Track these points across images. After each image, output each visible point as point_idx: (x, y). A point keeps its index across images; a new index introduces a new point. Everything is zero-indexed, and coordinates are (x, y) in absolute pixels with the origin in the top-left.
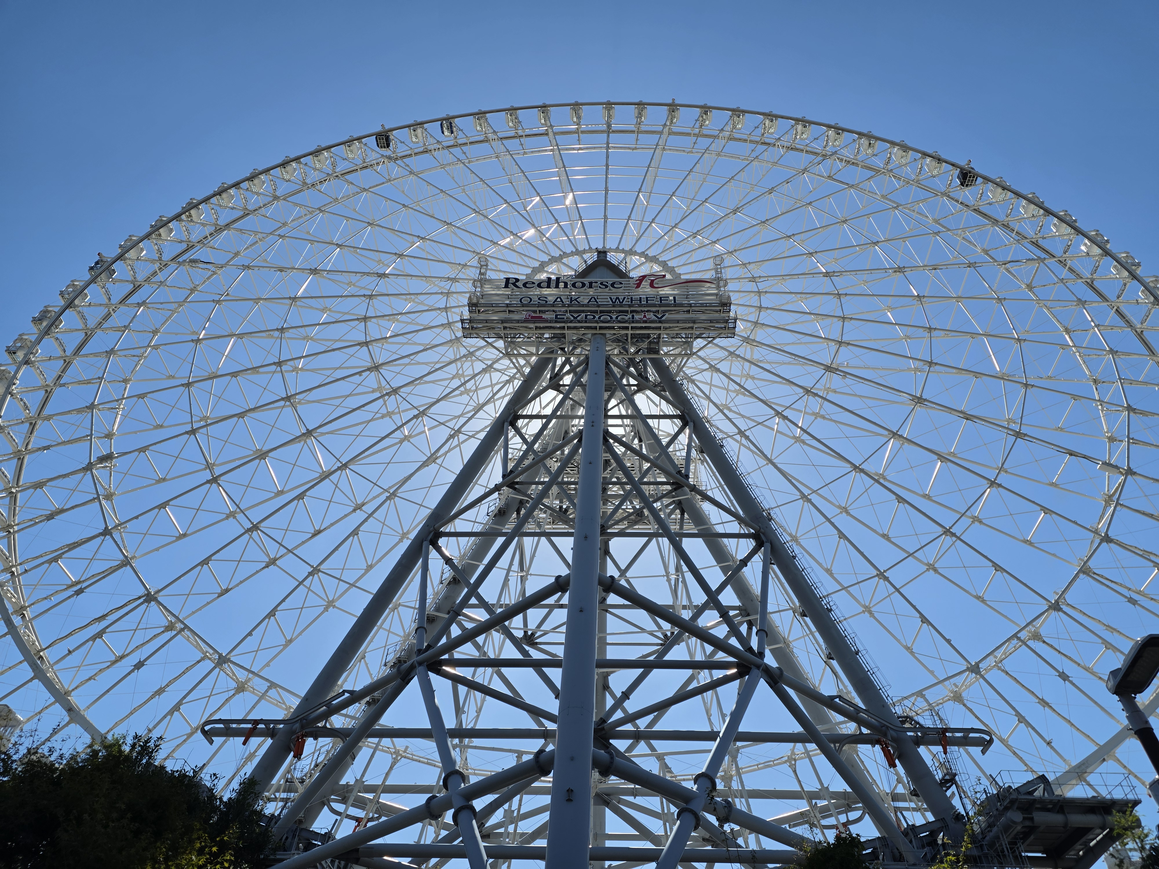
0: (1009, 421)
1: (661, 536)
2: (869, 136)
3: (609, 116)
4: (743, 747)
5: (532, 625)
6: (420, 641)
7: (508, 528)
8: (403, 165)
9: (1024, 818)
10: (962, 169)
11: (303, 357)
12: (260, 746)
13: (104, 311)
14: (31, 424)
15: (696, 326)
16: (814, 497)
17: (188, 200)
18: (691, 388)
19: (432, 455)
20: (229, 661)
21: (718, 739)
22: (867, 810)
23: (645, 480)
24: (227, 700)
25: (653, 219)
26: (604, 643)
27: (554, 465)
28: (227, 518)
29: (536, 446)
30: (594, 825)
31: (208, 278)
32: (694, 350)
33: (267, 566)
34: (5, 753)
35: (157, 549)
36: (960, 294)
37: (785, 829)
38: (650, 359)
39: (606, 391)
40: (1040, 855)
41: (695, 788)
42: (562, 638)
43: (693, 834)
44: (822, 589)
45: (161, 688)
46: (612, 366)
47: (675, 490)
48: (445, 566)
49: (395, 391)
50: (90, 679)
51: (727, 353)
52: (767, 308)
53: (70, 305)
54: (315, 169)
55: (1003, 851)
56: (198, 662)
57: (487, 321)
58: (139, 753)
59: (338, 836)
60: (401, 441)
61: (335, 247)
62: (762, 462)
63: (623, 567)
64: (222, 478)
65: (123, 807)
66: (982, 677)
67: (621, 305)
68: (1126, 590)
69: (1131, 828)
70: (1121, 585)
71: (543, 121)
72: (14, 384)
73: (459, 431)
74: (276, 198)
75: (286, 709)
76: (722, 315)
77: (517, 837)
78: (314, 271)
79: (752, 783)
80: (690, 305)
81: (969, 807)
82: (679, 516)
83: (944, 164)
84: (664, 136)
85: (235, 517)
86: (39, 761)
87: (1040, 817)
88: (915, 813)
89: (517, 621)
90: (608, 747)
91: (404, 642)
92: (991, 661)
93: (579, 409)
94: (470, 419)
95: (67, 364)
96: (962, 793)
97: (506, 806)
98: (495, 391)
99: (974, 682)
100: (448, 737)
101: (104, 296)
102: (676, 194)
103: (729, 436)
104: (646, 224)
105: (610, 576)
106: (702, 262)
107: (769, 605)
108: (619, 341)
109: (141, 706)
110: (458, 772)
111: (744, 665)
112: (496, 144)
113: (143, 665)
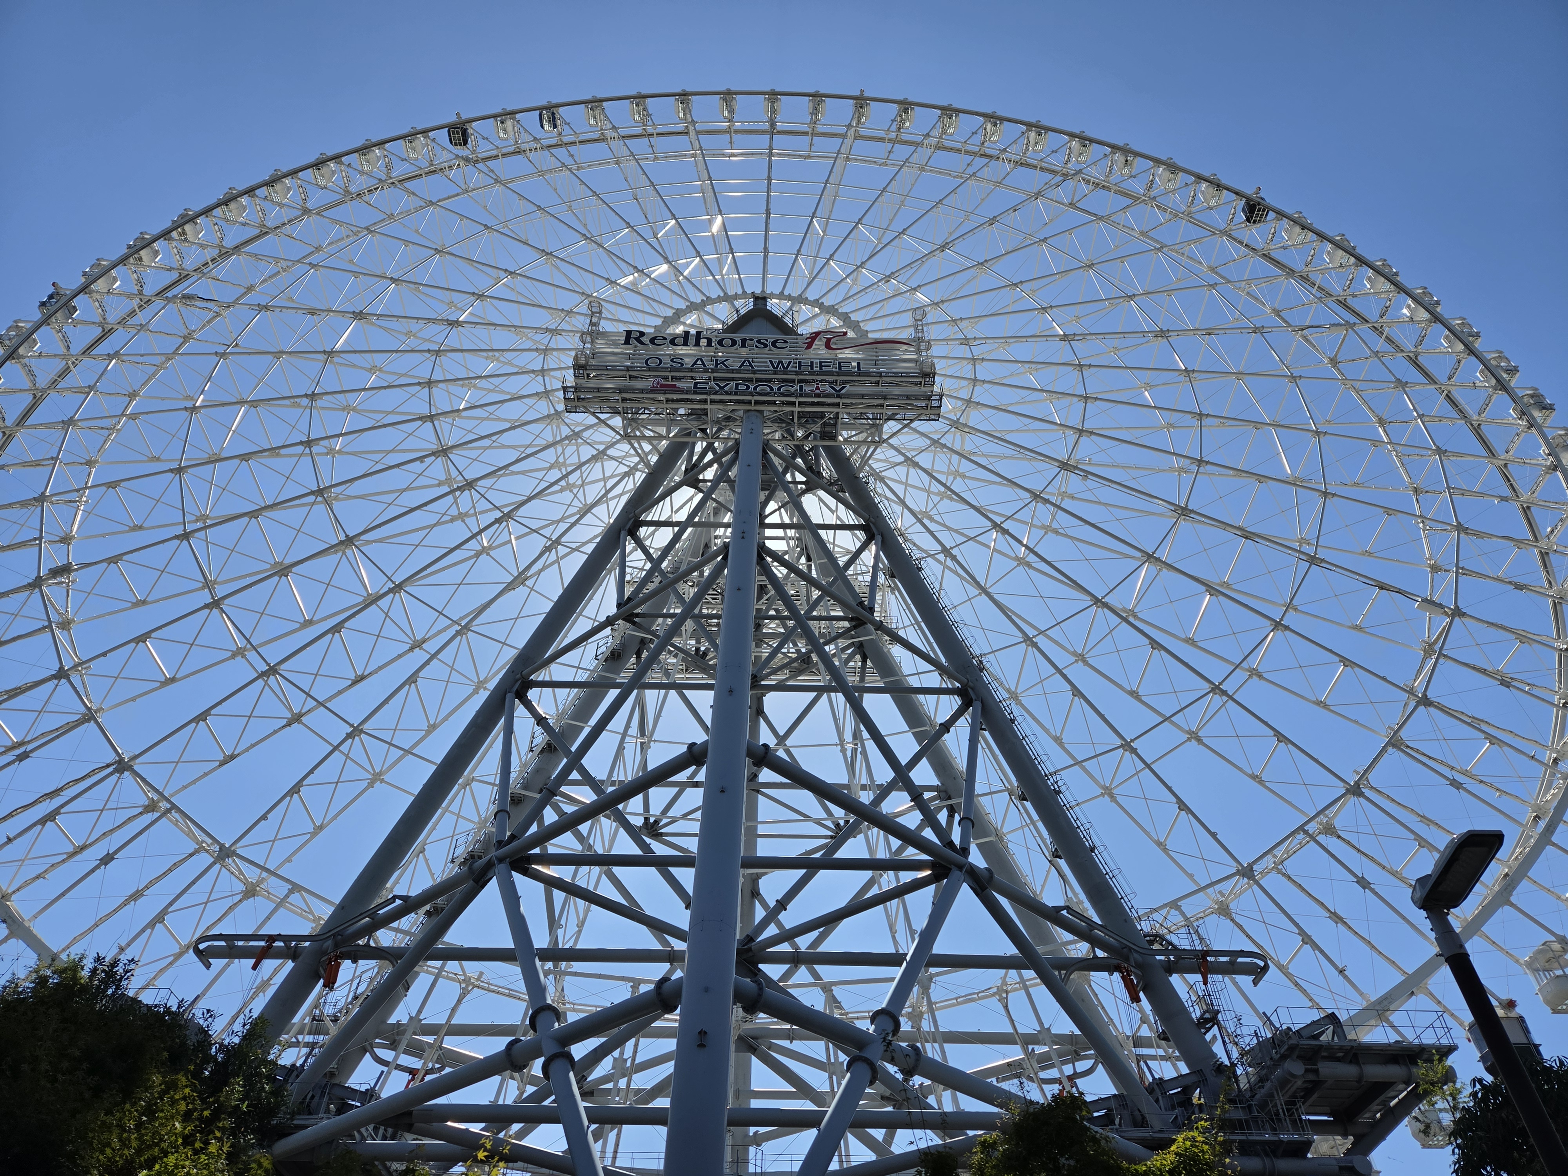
0: (1302, 541)
1: (835, 690)
2: (1125, 151)
3: (774, 111)
4: (938, 974)
5: (655, 810)
6: (501, 829)
7: (624, 676)
8: (485, 170)
9: (1307, 1071)
10: (1248, 200)
11: (341, 435)
12: (276, 971)
13: (60, 365)
15: (887, 403)
16: (1040, 640)
17: (181, 211)
18: (880, 488)
19: (520, 574)
20: (234, 854)
21: (905, 964)
22: (1100, 1059)
23: (815, 613)
24: (231, 909)
25: (832, 255)
26: (753, 835)
27: (688, 591)
28: (234, 656)
29: (665, 564)
30: (736, 1078)
31: (209, 322)
32: (885, 437)
33: (289, 724)
35: (133, 699)
36: (1241, 369)
37: (990, 1084)
38: (824, 447)
39: (762, 489)
40: (1325, 1118)
41: (872, 1028)
42: (695, 828)
43: (868, 1090)
44: (1048, 763)
45: (138, 891)
46: (771, 455)
47: (854, 627)
48: (537, 728)
49: (470, 485)
50: (38, 877)
51: (928, 442)
52: (984, 382)
53: (12, 354)
54: (362, 173)
55: (1277, 1114)
56: (191, 855)
57: (599, 390)
58: (101, 981)
59: (384, 1095)
60: (478, 555)
61: (390, 282)
62: (973, 591)
63: (782, 733)
64: (226, 601)
65: (78, 1054)
66: (1257, 883)
67: (785, 373)
68: (1448, 770)
69: (1443, 1082)
70: (1442, 763)
71: (681, 115)
73: (557, 542)
74: (306, 211)
75: (313, 921)
76: (923, 389)
77: (631, 1095)
78: (359, 316)
79: (948, 1022)
80: (880, 375)
81: (1235, 1055)
82: (860, 664)
83: (1225, 191)
84: (848, 141)
85: (244, 656)
87: (1327, 1069)
88: (1162, 1063)
89: (635, 804)
90: (756, 974)
91: (479, 831)
92: (1269, 861)
93: (726, 514)
94: (573, 525)
95: (8, 438)
96: (1225, 1036)
97: (616, 1053)
98: (608, 486)
99: (1246, 890)
100: (537, 960)
101: (60, 343)
102: (863, 221)
103: (930, 556)
104: (821, 262)
105: (763, 745)
106: (898, 316)
107: (977, 785)
108: (782, 421)
109: (109, 915)
110: (550, 1008)
111: (941, 866)
112: (616, 145)
113: (113, 859)
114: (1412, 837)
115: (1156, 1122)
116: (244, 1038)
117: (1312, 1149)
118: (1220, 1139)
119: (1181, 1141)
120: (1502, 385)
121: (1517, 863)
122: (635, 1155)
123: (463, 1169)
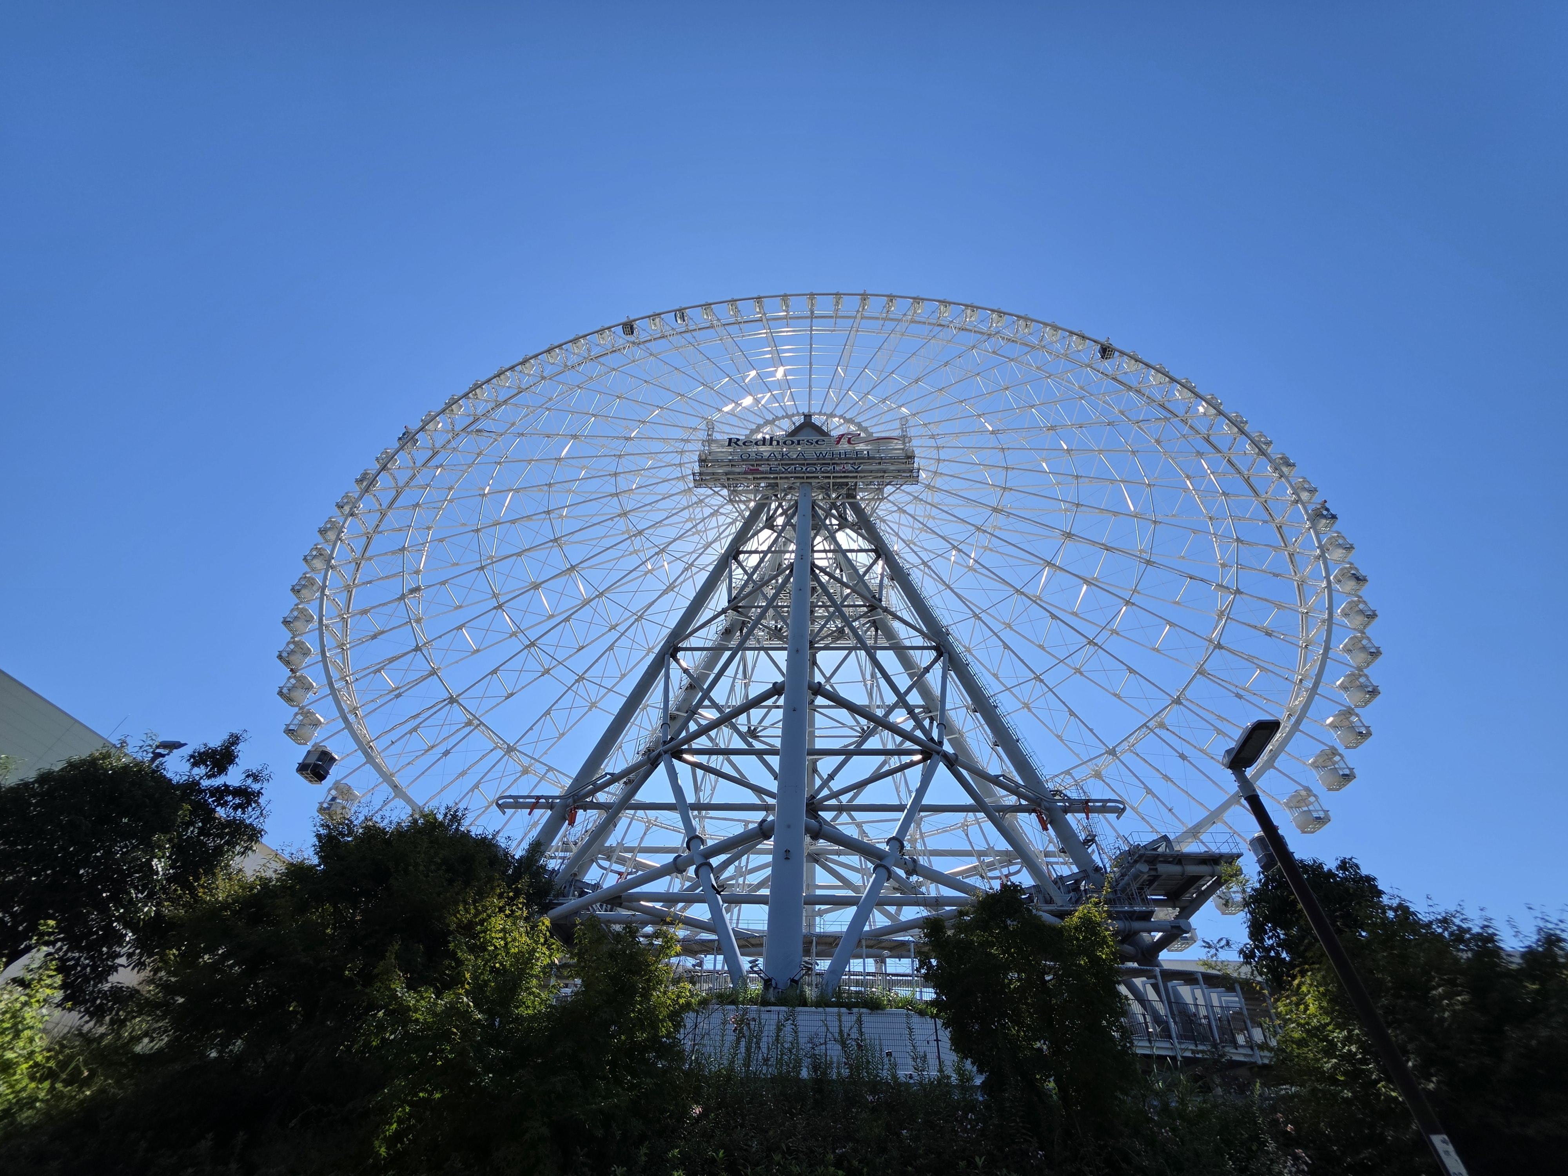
0: (1141, 551)
1: (860, 649)
2: (1026, 319)
3: (813, 305)
4: (926, 816)
5: (754, 722)
6: (665, 735)
7: (733, 643)
8: (644, 348)
9: (1150, 869)
10: (1102, 345)
11: (566, 506)
12: (542, 816)
13: (410, 473)
14: (357, 563)
15: (886, 475)
16: (983, 616)
17: (474, 382)
18: (883, 526)
19: (670, 585)
20: (515, 749)
21: (906, 811)
22: (1024, 864)
23: (846, 603)
24: (515, 781)
25: (850, 388)
26: (813, 736)
27: (770, 591)
28: (511, 636)
29: (754, 577)
30: (807, 878)
31: (491, 444)
32: (885, 496)
33: (543, 675)
34: (348, 819)
35: (457, 662)
36: (1101, 448)
37: (959, 880)
38: (849, 503)
39: (812, 530)
40: (1162, 897)
41: (887, 848)
42: (779, 732)
43: (885, 884)
44: (990, 690)
45: (464, 771)
46: (817, 509)
47: (870, 611)
48: (683, 674)
49: (640, 533)
50: (409, 764)
51: (912, 498)
52: (944, 460)
53: (384, 468)
54: (574, 354)
55: (1132, 895)
56: (492, 750)
57: (713, 474)
58: (450, 820)
59: (605, 886)
60: (646, 574)
61: (591, 416)
62: (942, 587)
63: (828, 675)
64: (506, 605)
65: (439, 861)
66: (1118, 758)
67: (824, 458)
68: (1234, 687)
69: (1236, 875)
70: (1230, 683)
71: (758, 310)
72: (343, 532)
73: (692, 565)
74: (543, 378)
75: (561, 788)
76: (908, 466)
77: (746, 887)
78: (575, 437)
79: (933, 844)
80: (881, 458)
81: (1106, 860)
82: (874, 633)
83: (1087, 341)
84: (857, 321)
85: (516, 636)
86: (374, 826)
87: (1163, 868)
88: (1062, 866)
89: (742, 719)
90: (816, 817)
91: (652, 736)
92: (1125, 745)
93: (790, 545)
94: (701, 554)
95: (383, 515)
96: (1100, 850)
97: (737, 863)
98: (721, 531)
99: (1112, 762)
100: (689, 810)
101: (410, 461)
102: (868, 367)
103: (915, 566)
104: (843, 392)
105: (818, 682)
106: (890, 423)
107: (947, 704)
108: (823, 488)
109: (448, 785)
110: (698, 837)
111: (926, 752)
112: (720, 330)
113: (449, 753)
114: (1213, 728)
115: (1058, 901)
116: (528, 852)
117: (1154, 916)
118: (1105, 909)
119: (1081, 910)
120: (1262, 452)
121: (1278, 743)
122: (749, 922)
123: (652, 929)
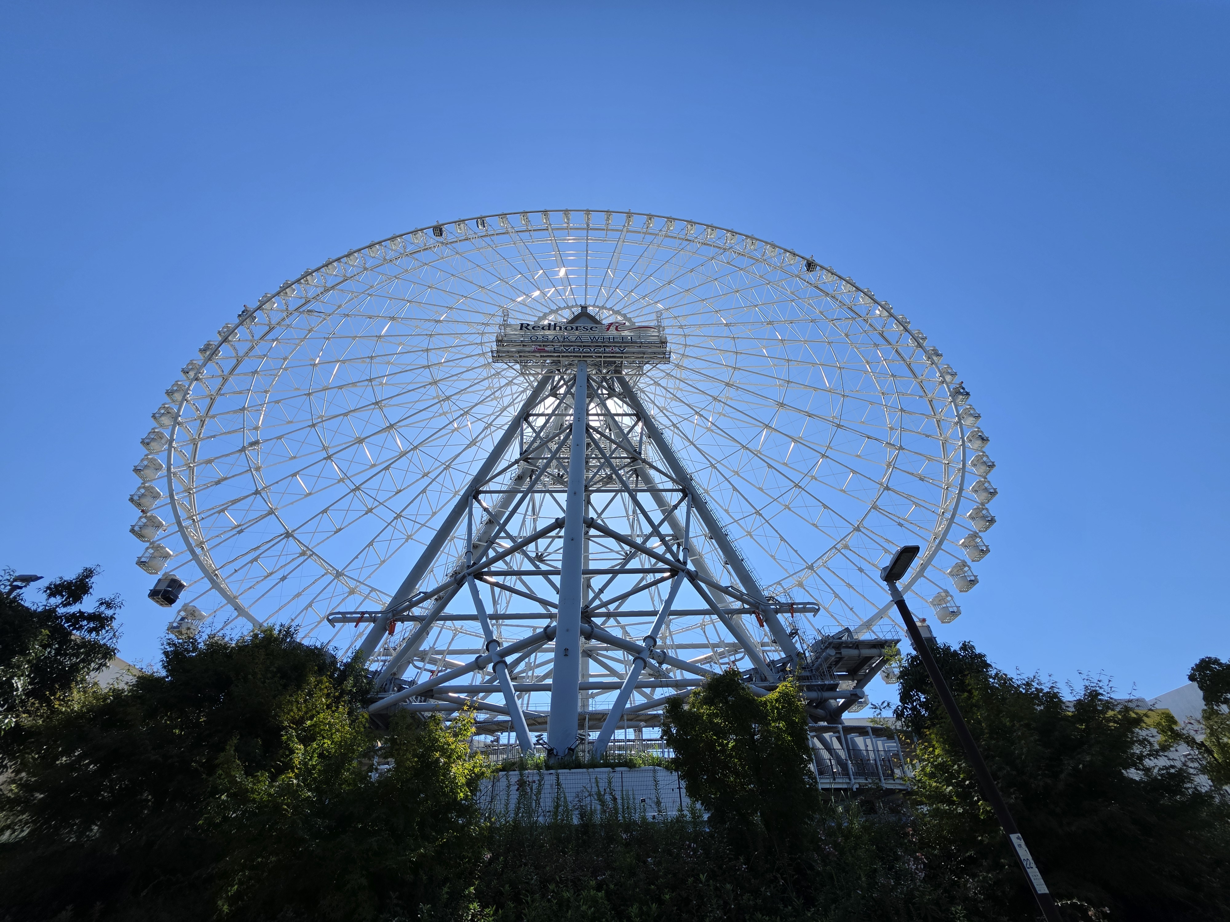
0: (833, 417)
1: (624, 491)
2: (752, 238)
3: (588, 219)
4: (673, 619)
5: (541, 549)
6: (469, 561)
7: (524, 488)
8: (451, 248)
9: (836, 653)
10: (808, 261)
11: (386, 376)
12: (366, 628)
13: (249, 345)
14: (201, 420)
15: (645, 356)
16: (718, 466)
17: (305, 270)
18: (643, 396)
19: (473, 440)
20: (343, 574)
21: (658, 615)
22: (746, 653)
23: (614, 456)
24: (343, 600)
25: (617, 287)
26: (587, 559)
27: (554, 446)
28: (339, 482)
29: (542, 434)
30: (582, 669)
31: (320, 323)
32: (645, 372)
33: (366, 514)
34: (192, 638)
35: (292, 503)
36: (806, 339)
37: (698, 666)
38: (616, 377)
39: (587, 398)
40: (845, 673)
41: (644, 645)
42: (560, 557)
43: (642, 672)
44: (722, 522)
45: (299, 593)
46: (591, 381)
47: (632, 462)
48: (484, 512)
49: (448, 398)
50: (250, 588)
51: (665, 374)
52: (690, 345)
53: (225, 340)
54: (392, 250)
55: (824, 672)
56: (323, 576)
57: (508, 352)
58: (284, 635)
59: (420, 682)
60: (453, 431)
61: (407, 302)
62: (688, 444)
63: (599, 512)
64: (334, 456)
65: (275, 670)
66: (815, 572)
67: (597, 342)
68: (897, 518)
69: (894, 655)
70: (894, 515)
71: (545, 221)
72: (189, 394)
73: (491, 424)
74: (366, 269)
75: (382, 605)
76: (662, 349)
77: (534, 678)
78: (393, 318)
79: (679, 639)
80: (641, 343)
81: (805, 648)
82: (635, 479)
83: (797, 257)
84: (624, 233)
85: (344, 482)
86: (216, 643)
87: (845, 652)
88: (774, 653)
89: (531, 547)
90: (590, 622)
91: (459, 561)
92: (820, 562)
93: (570, 410)
94: (498, 416)
95: (225, 380)
96: (802, 641)
97: (527, 660)
98: (514, 397)
99: (810, 575)
100: (488, 619)
101: (249, 335)
102: (632, 271)
103: (667, 427)
104: (613, 290)
105: (591, 518)
106: (649, 315)
107: (690, 533)
108: (596, 365)
109: (285, 605)
110: (495, 641)
111: (674, 570)
112: (514, 235)
113: (286, 578)
114: (882, 548)
115: (771, 679)
116: (352, 659)
117: (839, 687)
118: (797, 685)
119: (781, 687)
120: (920, 345)
121: (927, 558)
122: (537, 705)
123: (458, 714)
